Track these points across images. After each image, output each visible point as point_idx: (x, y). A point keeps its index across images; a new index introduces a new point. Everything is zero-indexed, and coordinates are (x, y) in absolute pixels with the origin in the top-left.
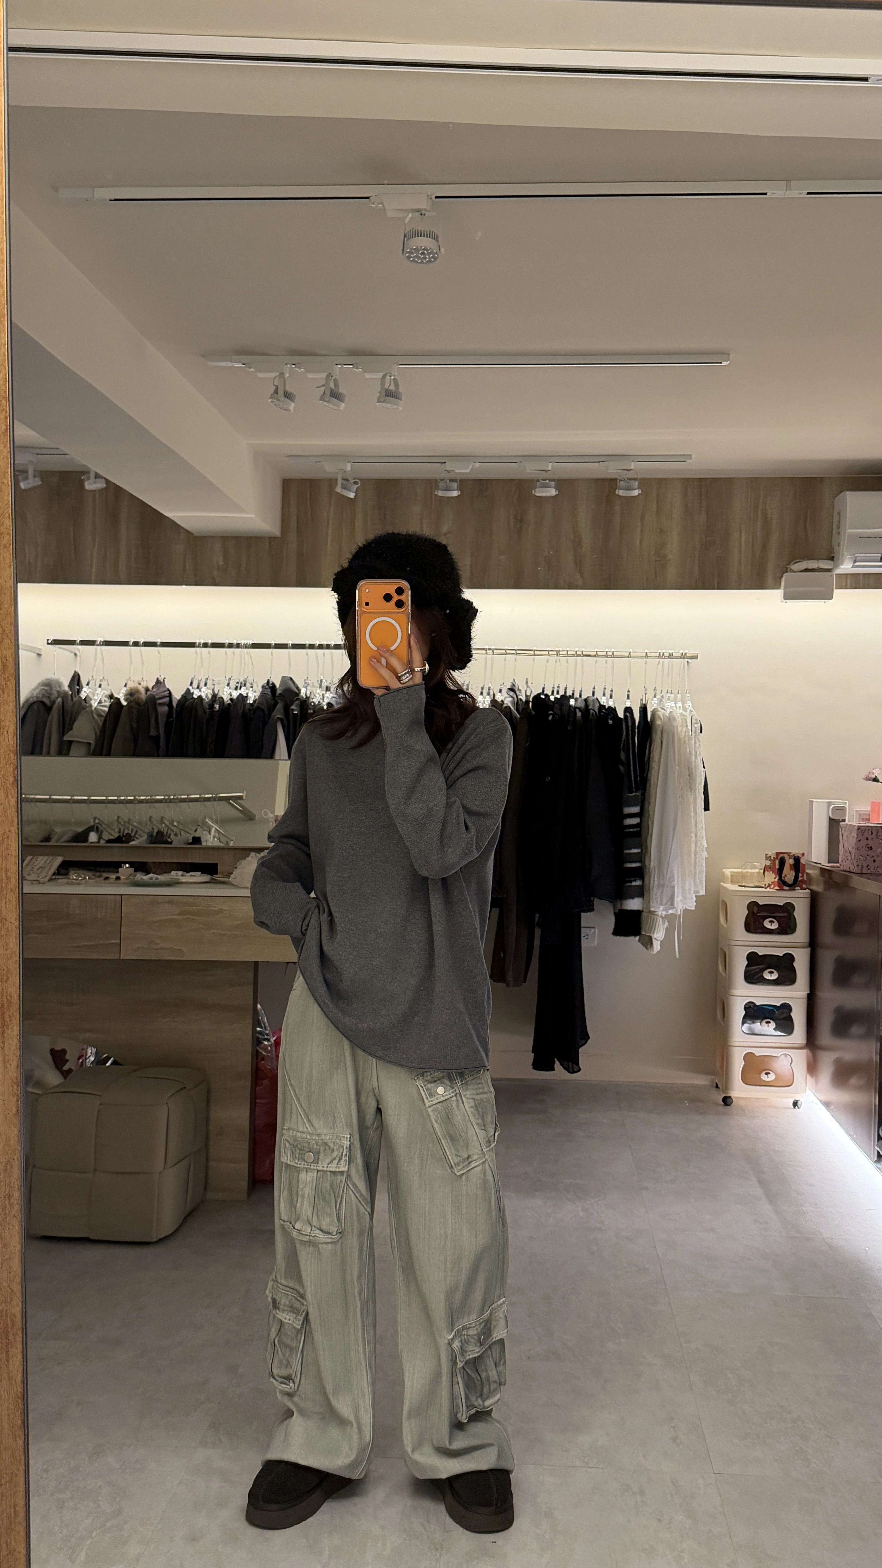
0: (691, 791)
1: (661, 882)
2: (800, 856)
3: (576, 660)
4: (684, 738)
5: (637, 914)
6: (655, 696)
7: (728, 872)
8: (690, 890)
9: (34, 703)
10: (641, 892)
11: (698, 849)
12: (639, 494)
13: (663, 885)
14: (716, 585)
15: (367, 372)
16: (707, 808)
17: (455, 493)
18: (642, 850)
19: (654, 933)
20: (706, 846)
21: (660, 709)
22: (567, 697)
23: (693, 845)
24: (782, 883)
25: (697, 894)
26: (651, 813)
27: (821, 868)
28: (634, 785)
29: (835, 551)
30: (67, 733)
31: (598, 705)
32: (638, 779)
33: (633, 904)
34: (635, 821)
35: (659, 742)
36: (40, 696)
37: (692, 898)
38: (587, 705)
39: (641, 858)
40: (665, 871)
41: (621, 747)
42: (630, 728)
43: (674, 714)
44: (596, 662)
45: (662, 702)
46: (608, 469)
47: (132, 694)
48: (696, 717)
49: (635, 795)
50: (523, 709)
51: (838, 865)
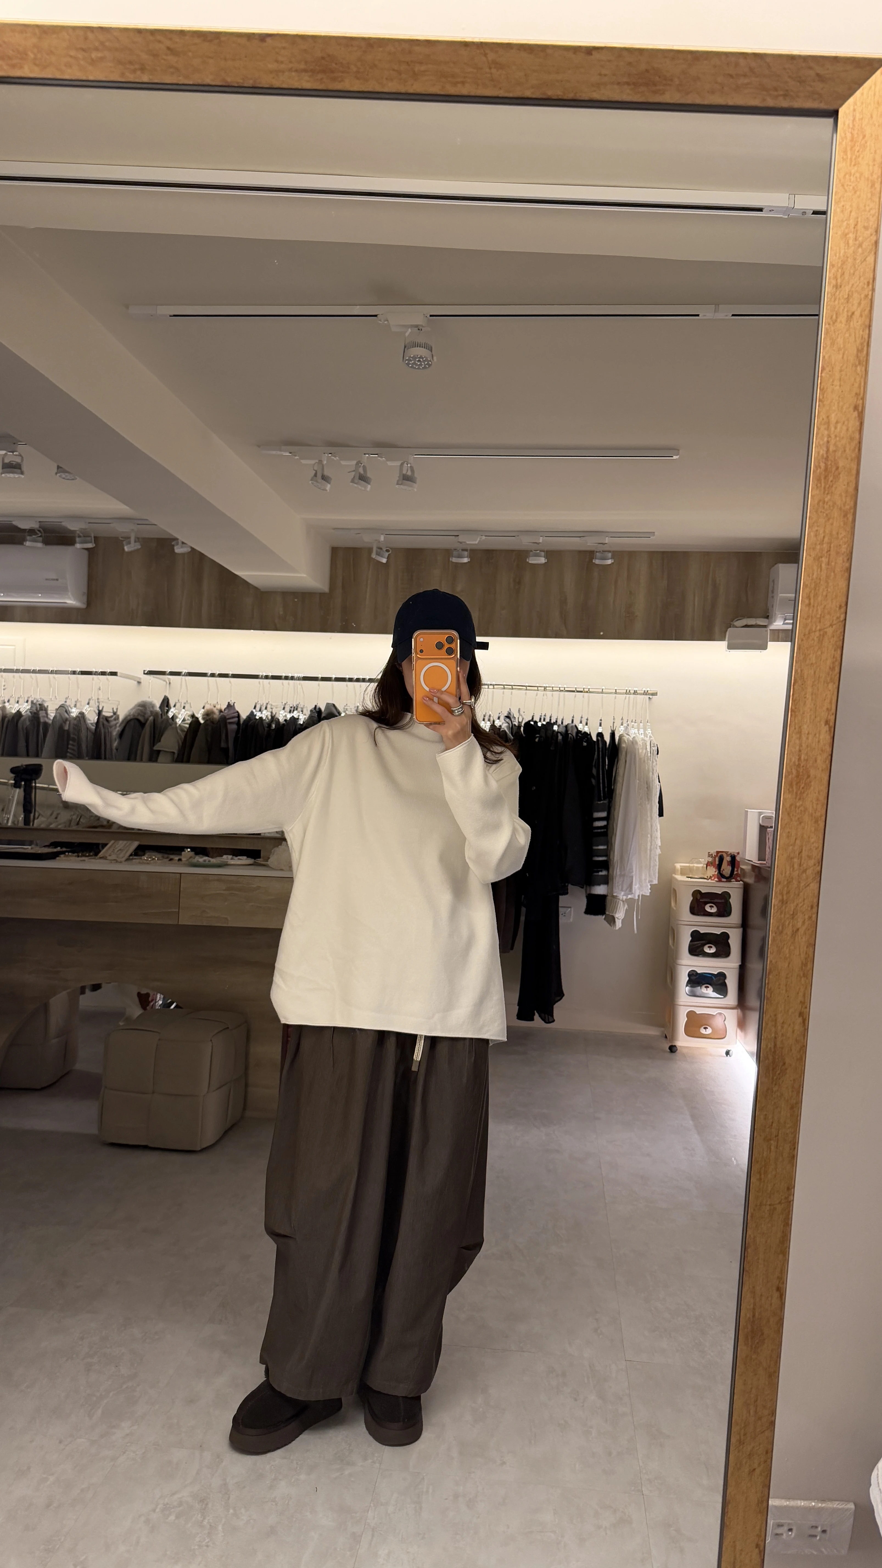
0: (648, 800)
1: (623, 873)
2: (736, 854)
3: (559, 694)
4: (644, 758)
5: (603, 898)
6: (622, 725)
7: (678, 866)
8: (645, 880)
9: (130, 720)
10: (606, 881)
11: (652, 847)
12: (612, 563)
13: (624, 876)
14: (674, 637)
15: (387, 460)
16: (661, 814)
17: (466, 560)
18: (608, 847)
19: (616, 913)
20: (660, 845)
21: (625, 735)
22: (552, 724)
23: (649, 844)
24: (721, 876)
25: (651, 883)
26: (616, 817)
27: (752, 865)
28: (602, 795)
29: (770, 611)
30: (156, 744)
31: (575, 730)
32: (606, 790)
33: (600, 890)
34: (603, 823)
35: (624, 761)
36: (136, 715)
37: (647, 886)
38: (567, 730)
39: (607, 853)
40: (626, 866)
41: (594, 764)
42: (601, 750)
43: (636, 738)
44: (575, 696)
45: (627, 730)
46: (587, 543)
47: (208, 715)
48: (654, 741)
49: (603, 803)
50: (515, 733)
51: (765, 862)
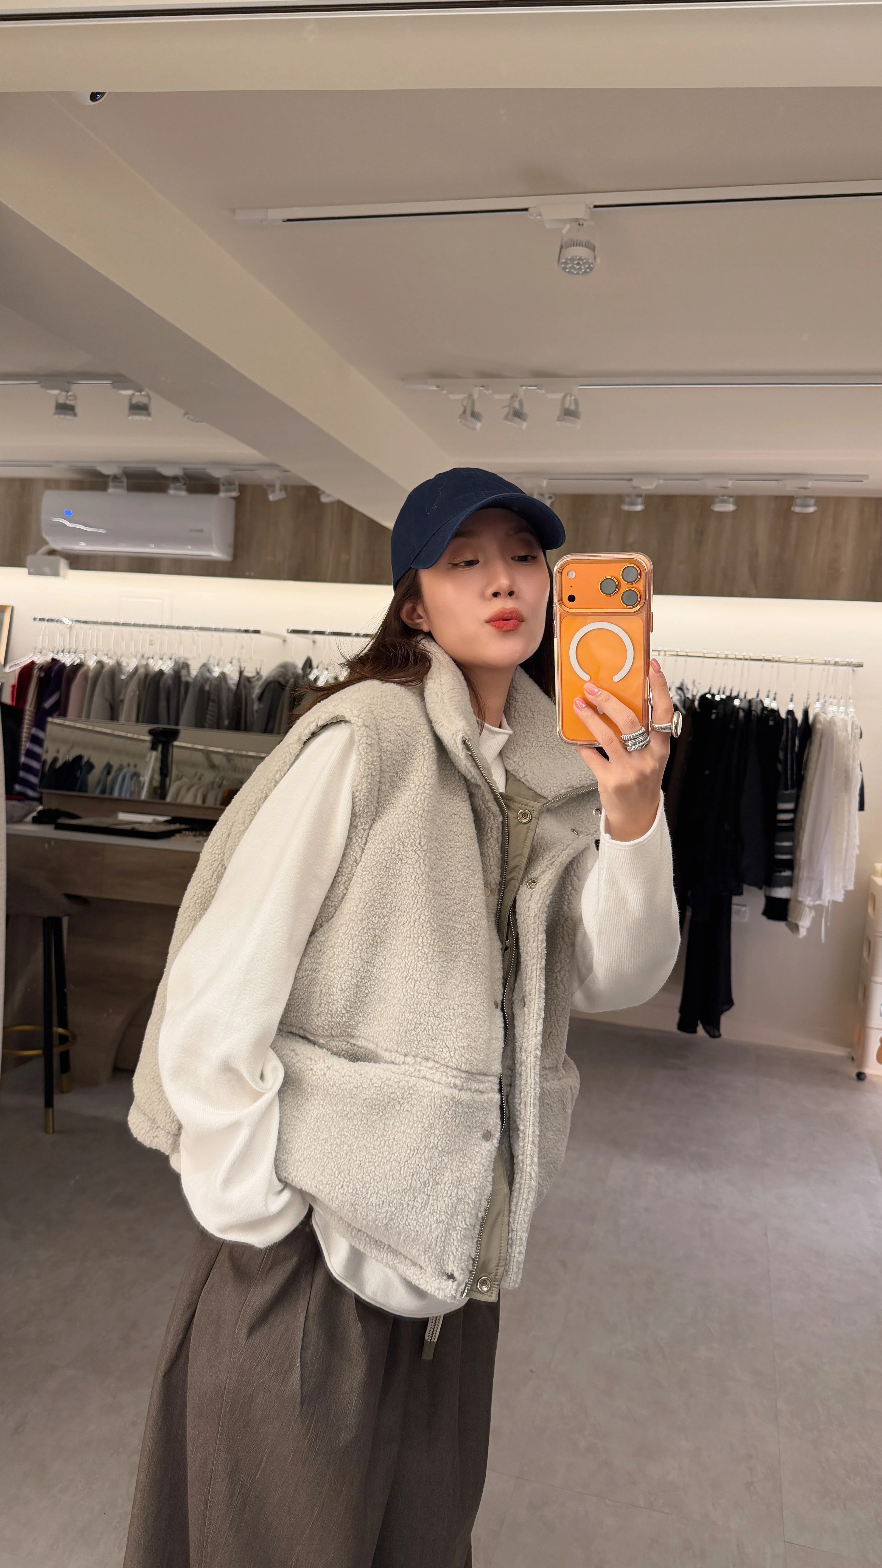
0: (847, 792)
1: (811, 874)
3: (744, 664)
4: (844, 742)
5: (785, 902)
6: (818, 700)
8: (839, 882)
9: (272, 681)
10: (789, 882)
11: (848, 846)
12: (815, 511)
13: (812, 877)
15: (549, 393)
16: (861, 808)
17: (639, 508)
18: (794, 844)
19: (800, 919)
20: (858, 843)
21: (822, 714)
22: (732, 697)
23: (845, 842)
25: (846, 889)
26: (805, 810)
28: (790, 783)
31: (760, 706)
32: (795, 777)
33: (781, 893)
34: (789, 816)
35: (818, 744)
36: (278, 676)
37: (841, 892)
38: (750, 706)
39: (792, 851)
40: (815, 867)
41: (781, 746)
42: (790, 730)
43: (836, 718)
44: (763, 667)
45: (824, 707)
46: (785, 487)
48: (857, 723)
49: (791, 793)
50: (689, 706)
